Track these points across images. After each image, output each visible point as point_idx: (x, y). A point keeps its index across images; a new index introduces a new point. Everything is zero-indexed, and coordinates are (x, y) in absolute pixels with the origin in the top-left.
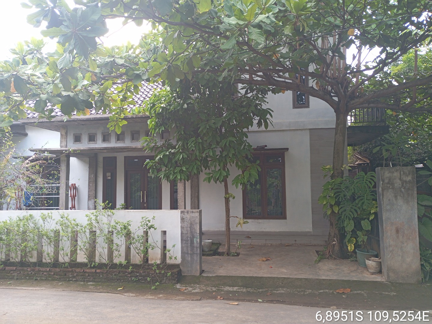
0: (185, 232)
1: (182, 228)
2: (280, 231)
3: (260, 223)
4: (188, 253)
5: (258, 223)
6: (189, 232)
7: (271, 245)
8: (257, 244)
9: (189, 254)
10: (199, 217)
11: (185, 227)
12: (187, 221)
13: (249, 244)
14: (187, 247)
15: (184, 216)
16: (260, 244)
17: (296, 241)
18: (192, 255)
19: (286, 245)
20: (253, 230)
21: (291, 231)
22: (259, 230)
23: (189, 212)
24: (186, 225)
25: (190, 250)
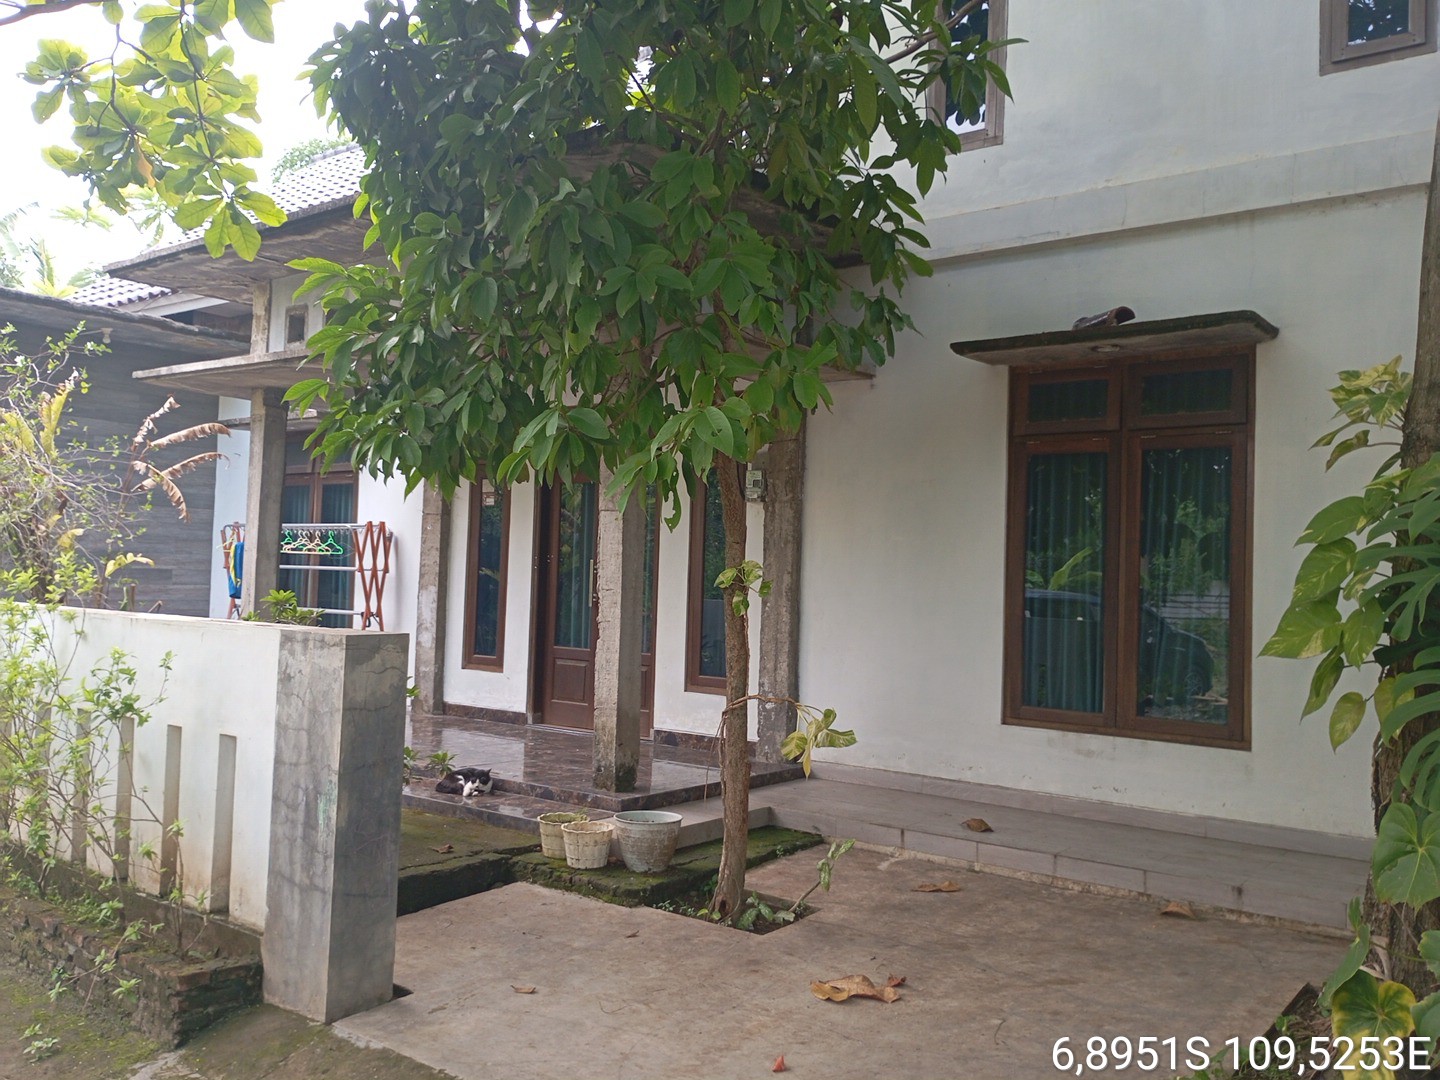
0: (289, 756)
1: (281, 728)
2: (1206, 813)
3: (1089, 754)
4: (291, 881)
5: (1079, 752)
6: (304, 758)
7: (1086, 891)
8: (1006, 873)
9: (296, 885)
10: (342, 672)
11: (290, 724)
12: (301, 695)
13: (964, 864)
14: (292, 841)
15: (291, 660)
16: (1019, 875)
17: (1240, 891)
18: (307, 890)
19: (1171, 908)
20: (1054, 788)
21: (1279, 822)
22: (1083, 794)
23: (311, 644)
24: (295, 716)
25: (302, 866)
